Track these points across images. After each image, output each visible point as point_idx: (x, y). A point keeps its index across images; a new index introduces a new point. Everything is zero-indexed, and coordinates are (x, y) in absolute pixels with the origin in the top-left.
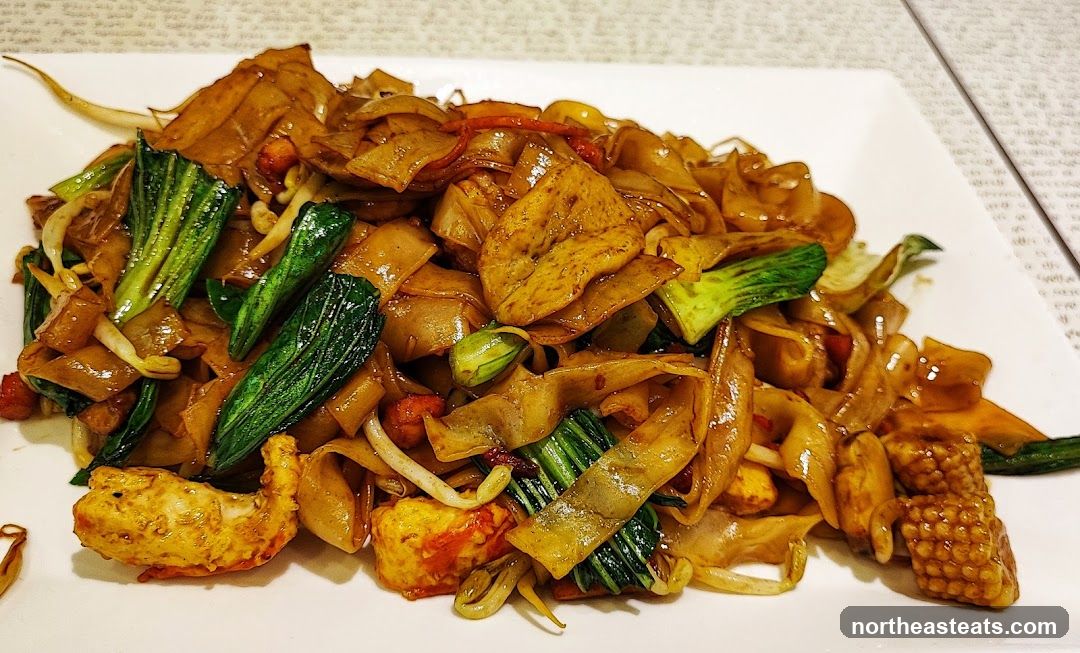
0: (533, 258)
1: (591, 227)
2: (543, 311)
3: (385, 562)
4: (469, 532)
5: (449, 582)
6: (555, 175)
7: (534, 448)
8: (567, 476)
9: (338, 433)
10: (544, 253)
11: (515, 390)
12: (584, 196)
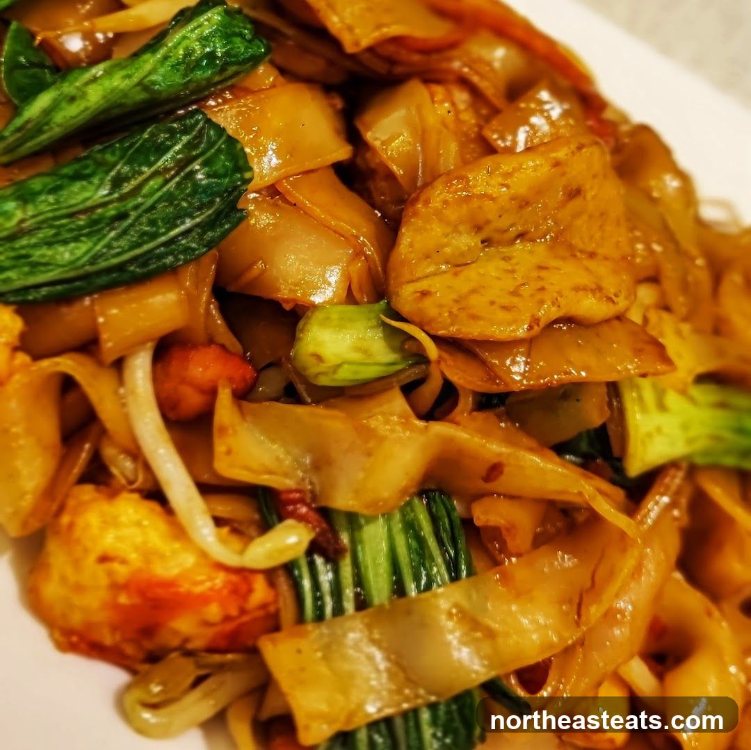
0: (483, 242)
1: (576, 241)
2: (473, 330)
3: (55, 574)
4: (204, 599)
5: (129, 650)
6: (573, 147)
7: (353, 521)
8: (379, 586)
9: (88, 346)
10: (500, 243)
11: (377, 423)
12: (590, 195)
